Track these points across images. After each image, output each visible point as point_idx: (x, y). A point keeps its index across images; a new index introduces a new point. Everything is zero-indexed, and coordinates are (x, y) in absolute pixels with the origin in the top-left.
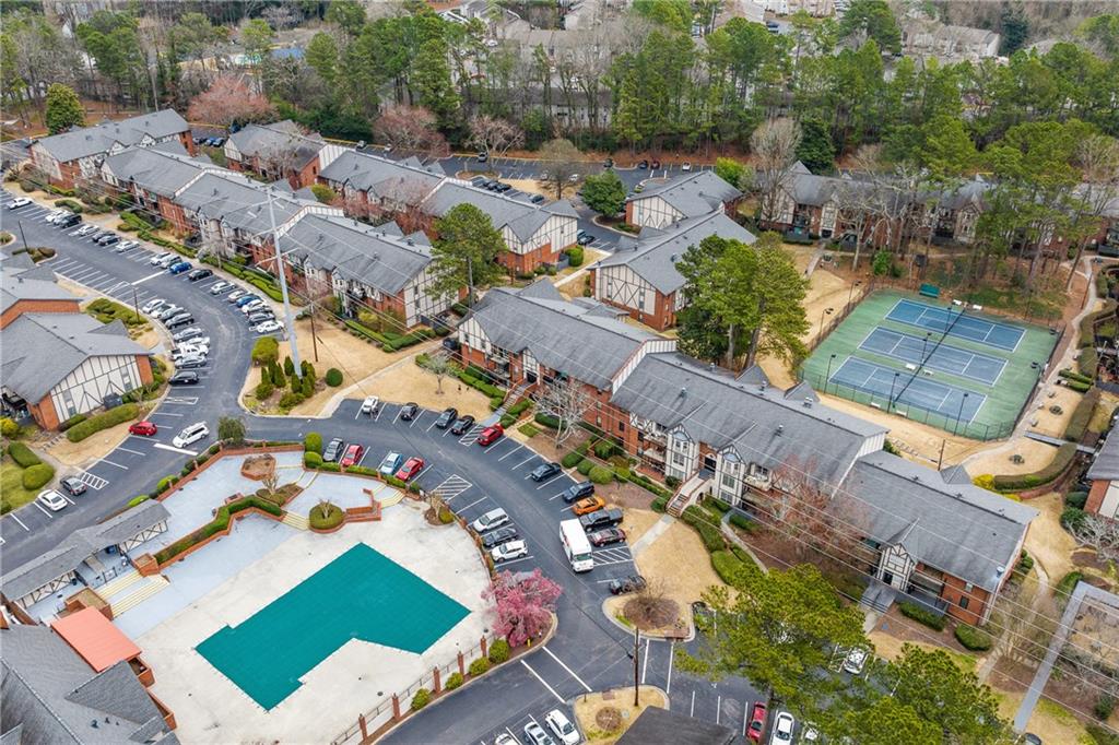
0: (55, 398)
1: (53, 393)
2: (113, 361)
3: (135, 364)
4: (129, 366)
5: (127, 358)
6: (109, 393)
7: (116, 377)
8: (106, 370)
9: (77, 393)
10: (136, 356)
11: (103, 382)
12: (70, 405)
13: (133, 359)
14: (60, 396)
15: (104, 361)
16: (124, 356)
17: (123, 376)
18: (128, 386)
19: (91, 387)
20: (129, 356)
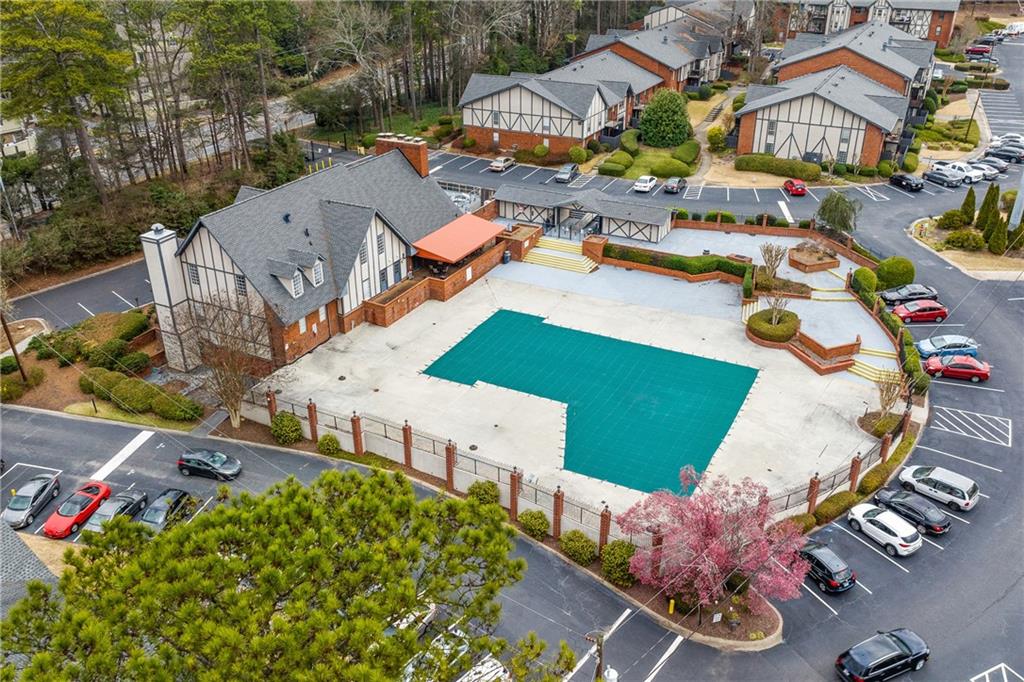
0: (759, 122)
1: (760, 115)
2: (839, 115)
3: (862, 133)
4: (854, 132)
5: (856, 121)
6: (817, 151)
7: (833, 136)
8: (826, 122)
9: (783, 130)
10: (869, 123)
11: (817, 133)
12: (771, 140)
13: (863, 126)
14: (766, 123)
15: (829, 109)
16: (854, 115)
17: (842, 140)
18: (842, 155)
19: (800, 132)
20: (861, 118)
